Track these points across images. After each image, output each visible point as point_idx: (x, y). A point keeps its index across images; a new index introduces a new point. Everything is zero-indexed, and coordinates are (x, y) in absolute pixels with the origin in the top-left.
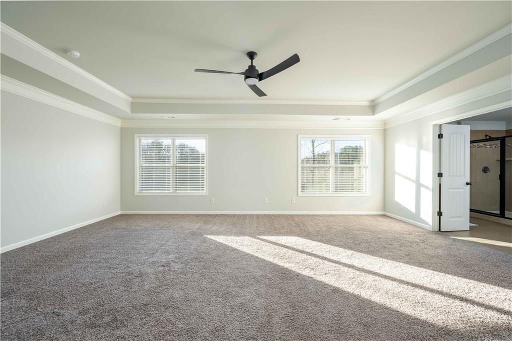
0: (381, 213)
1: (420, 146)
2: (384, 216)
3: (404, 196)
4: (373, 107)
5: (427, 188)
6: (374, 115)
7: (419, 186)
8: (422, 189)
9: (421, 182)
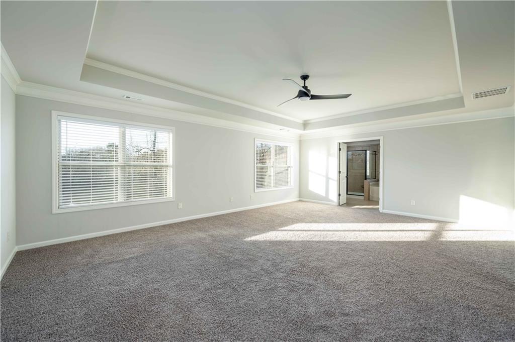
0: (298, 199)
1: (329, 154)
2: (300, 201)
3: (316, 186)
4: (306, 125)
5: (334, 180)
6: (304, 130)
7: (328, 179)
8: (330, 181)
9: (330, 176)
